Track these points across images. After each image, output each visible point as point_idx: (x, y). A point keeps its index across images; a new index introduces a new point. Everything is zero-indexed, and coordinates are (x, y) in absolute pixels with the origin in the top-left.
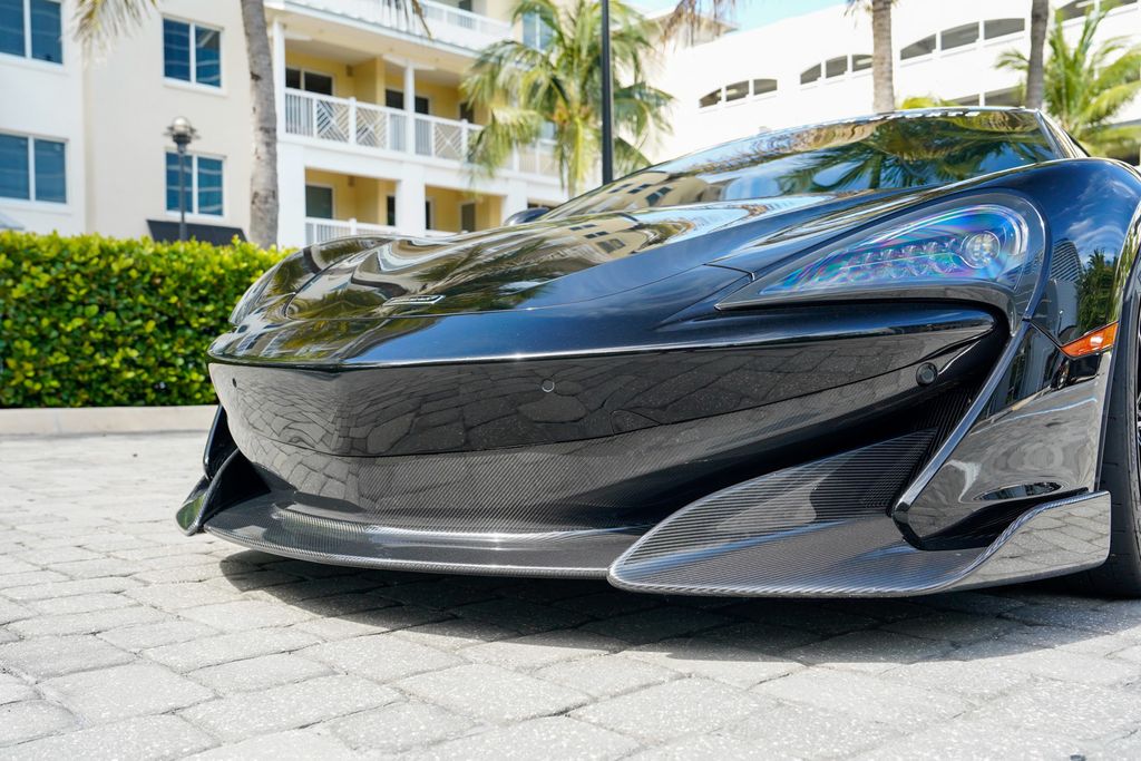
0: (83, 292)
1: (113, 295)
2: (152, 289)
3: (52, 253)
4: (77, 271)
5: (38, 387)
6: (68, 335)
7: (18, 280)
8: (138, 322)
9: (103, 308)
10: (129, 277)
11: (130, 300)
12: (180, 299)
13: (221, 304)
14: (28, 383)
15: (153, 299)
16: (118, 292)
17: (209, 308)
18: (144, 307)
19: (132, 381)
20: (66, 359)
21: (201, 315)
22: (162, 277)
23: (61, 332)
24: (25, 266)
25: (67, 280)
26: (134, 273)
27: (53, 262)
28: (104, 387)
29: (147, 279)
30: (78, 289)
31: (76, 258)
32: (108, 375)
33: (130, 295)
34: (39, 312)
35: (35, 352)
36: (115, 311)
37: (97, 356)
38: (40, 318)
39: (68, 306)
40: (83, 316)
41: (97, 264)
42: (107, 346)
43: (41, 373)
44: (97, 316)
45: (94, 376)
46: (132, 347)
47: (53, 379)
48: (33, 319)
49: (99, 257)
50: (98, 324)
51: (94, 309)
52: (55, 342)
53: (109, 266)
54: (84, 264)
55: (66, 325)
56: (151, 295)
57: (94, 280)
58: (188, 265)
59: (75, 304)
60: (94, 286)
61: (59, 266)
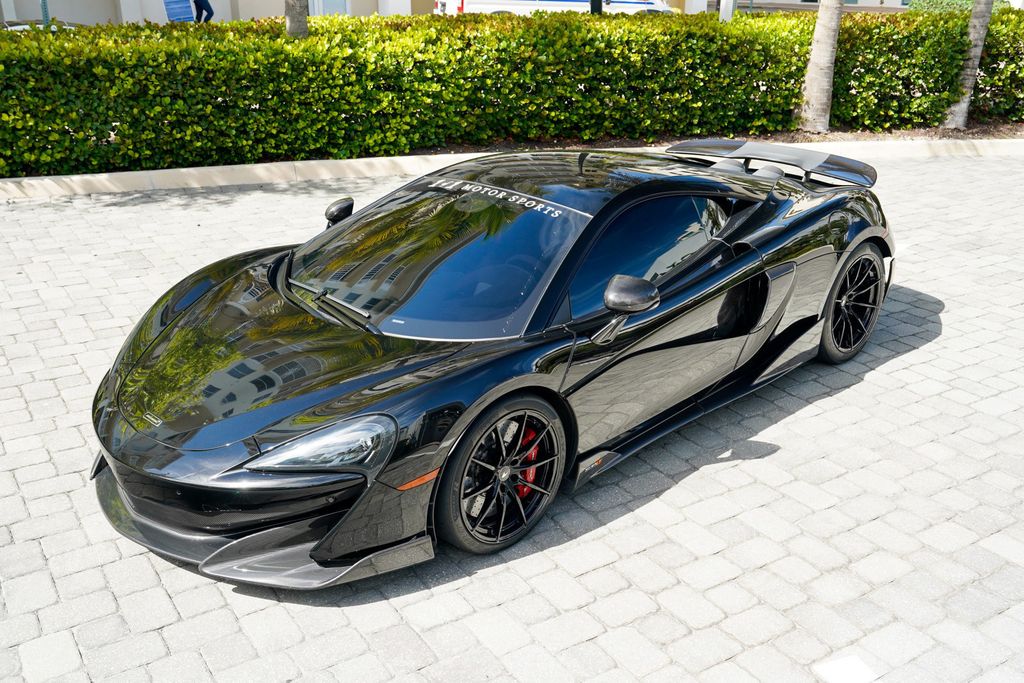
0: (158, 88)
1: (180, 88)
2: (207, 81)
3: (134, 61)
4: (153, 73)
5: (137, 155)
6: (152, 119)
7: (113, 83)
8: (200, 106)
9: (175, 97)
10: (189, 75)
11: (192, 91)
12: (228, 87)
13: (259, 89)
14: (130, 153)
15: (209, 89)
16: (183, 85)
17: (250, 93)
18: (204, 95)
19: (201, 147)
20: (153, 136)
21: (245, 98)
22: (214, 72)
23: (148, 117)
24: (117, 71)
25: (146, 79)
26: (192, 72)
27: (135, 67)
28: (182, 152)
29: (203, 75)
30: (155, 86)
31: (151, 62)
32: (183, 144)
33: (193, 88)
34: (131, 103)
35: (131, 131)
36: (184, 99)
37: (174, 132)
38: (132, 108)
39: (150, 98)
40: (161, 105)
41: (166, 68)
42: (179, 124)
43: (138, 145)
44: (171, 104)
45: (174, 146)
46: (198, 124)
47: (148, 149)
48: (127, 109)
49: (166, 62)
50: (172, 110)
51: (167, 100)
52: (144, 124)
53: (174, 67)
54: (157, 66)
55: (150, 112)
56: (208, 85)
57: (165, 79)
58: (231, 62)
59: (154, 96)
60: (166, 83)
61: (140, 69)
